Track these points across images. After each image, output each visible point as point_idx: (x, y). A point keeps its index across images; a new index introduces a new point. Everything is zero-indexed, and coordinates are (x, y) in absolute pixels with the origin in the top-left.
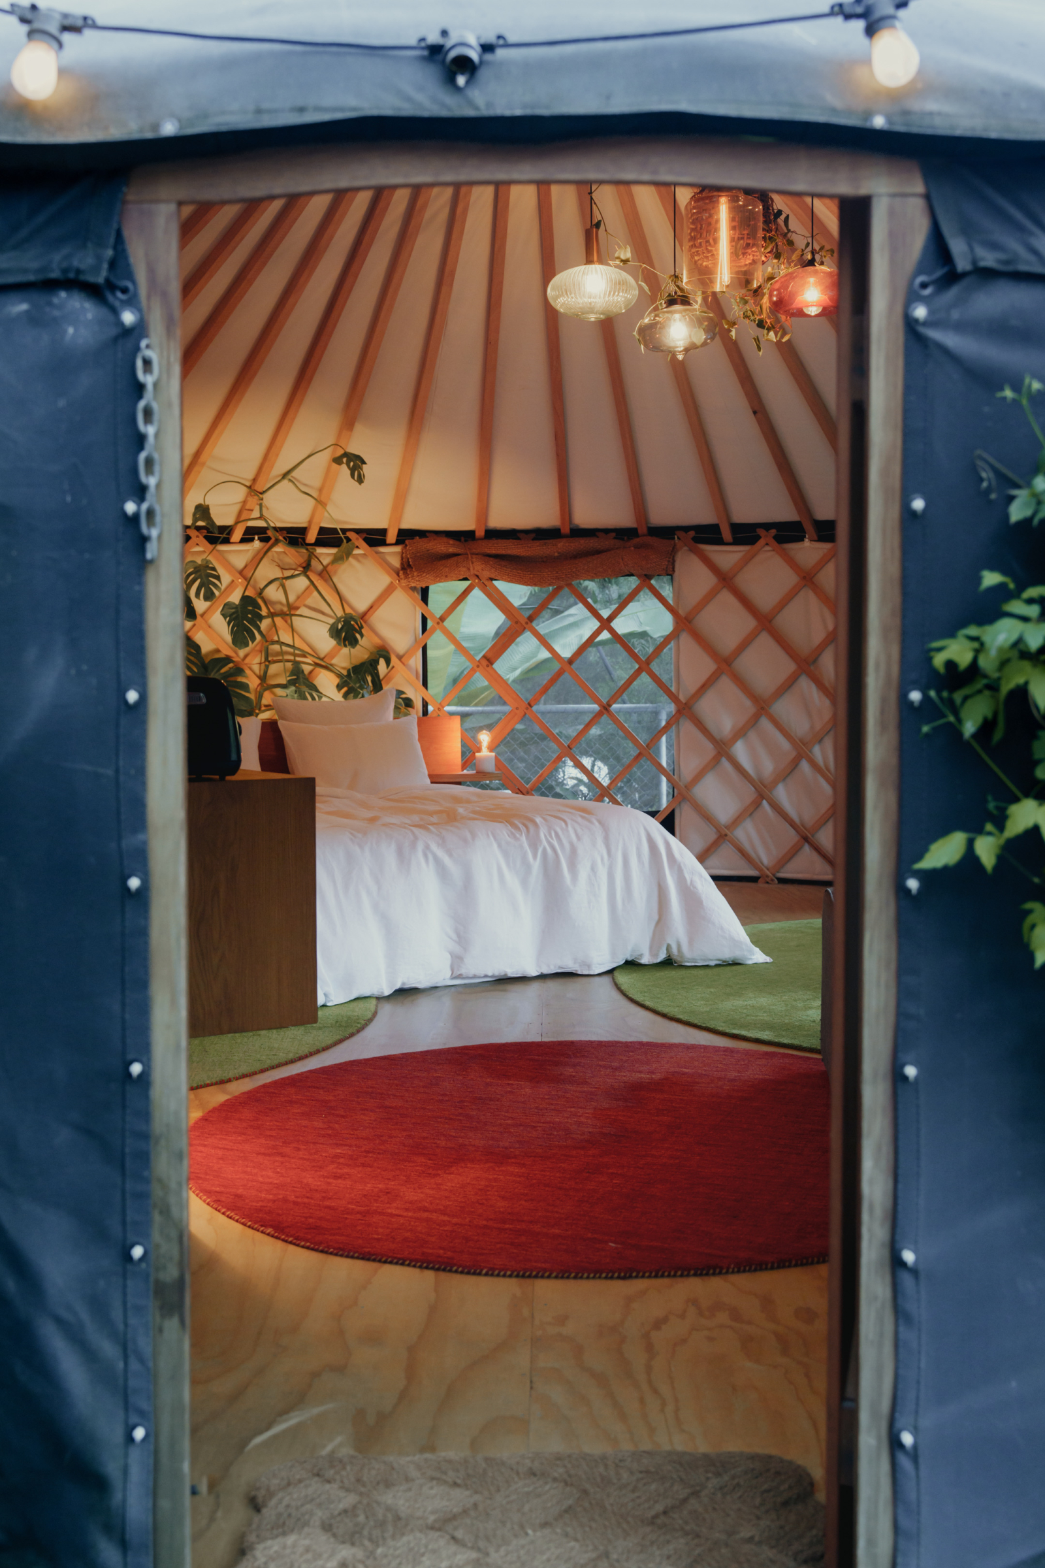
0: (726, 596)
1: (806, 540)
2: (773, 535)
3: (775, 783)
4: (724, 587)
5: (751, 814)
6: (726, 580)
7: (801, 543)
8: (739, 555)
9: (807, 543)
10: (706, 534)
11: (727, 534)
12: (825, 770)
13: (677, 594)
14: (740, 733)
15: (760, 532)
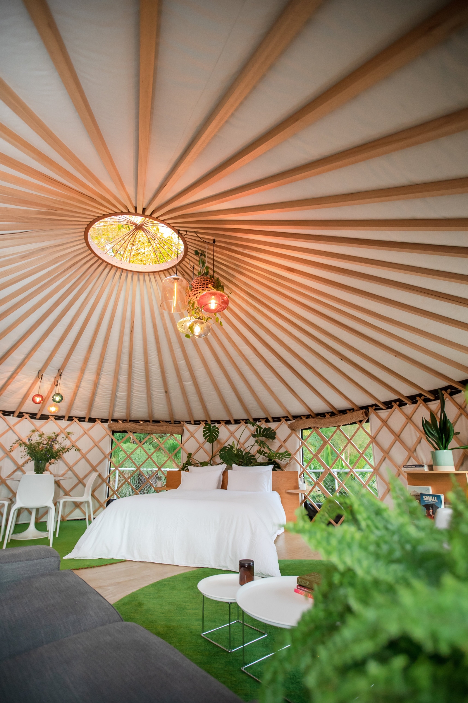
0: (385, 428)
4: (384, 425)
6: (384, 423)
7: (406, 406)
8: (388, 413)
9: (408, 405)
13: (371, 429)
15: (393, 404)
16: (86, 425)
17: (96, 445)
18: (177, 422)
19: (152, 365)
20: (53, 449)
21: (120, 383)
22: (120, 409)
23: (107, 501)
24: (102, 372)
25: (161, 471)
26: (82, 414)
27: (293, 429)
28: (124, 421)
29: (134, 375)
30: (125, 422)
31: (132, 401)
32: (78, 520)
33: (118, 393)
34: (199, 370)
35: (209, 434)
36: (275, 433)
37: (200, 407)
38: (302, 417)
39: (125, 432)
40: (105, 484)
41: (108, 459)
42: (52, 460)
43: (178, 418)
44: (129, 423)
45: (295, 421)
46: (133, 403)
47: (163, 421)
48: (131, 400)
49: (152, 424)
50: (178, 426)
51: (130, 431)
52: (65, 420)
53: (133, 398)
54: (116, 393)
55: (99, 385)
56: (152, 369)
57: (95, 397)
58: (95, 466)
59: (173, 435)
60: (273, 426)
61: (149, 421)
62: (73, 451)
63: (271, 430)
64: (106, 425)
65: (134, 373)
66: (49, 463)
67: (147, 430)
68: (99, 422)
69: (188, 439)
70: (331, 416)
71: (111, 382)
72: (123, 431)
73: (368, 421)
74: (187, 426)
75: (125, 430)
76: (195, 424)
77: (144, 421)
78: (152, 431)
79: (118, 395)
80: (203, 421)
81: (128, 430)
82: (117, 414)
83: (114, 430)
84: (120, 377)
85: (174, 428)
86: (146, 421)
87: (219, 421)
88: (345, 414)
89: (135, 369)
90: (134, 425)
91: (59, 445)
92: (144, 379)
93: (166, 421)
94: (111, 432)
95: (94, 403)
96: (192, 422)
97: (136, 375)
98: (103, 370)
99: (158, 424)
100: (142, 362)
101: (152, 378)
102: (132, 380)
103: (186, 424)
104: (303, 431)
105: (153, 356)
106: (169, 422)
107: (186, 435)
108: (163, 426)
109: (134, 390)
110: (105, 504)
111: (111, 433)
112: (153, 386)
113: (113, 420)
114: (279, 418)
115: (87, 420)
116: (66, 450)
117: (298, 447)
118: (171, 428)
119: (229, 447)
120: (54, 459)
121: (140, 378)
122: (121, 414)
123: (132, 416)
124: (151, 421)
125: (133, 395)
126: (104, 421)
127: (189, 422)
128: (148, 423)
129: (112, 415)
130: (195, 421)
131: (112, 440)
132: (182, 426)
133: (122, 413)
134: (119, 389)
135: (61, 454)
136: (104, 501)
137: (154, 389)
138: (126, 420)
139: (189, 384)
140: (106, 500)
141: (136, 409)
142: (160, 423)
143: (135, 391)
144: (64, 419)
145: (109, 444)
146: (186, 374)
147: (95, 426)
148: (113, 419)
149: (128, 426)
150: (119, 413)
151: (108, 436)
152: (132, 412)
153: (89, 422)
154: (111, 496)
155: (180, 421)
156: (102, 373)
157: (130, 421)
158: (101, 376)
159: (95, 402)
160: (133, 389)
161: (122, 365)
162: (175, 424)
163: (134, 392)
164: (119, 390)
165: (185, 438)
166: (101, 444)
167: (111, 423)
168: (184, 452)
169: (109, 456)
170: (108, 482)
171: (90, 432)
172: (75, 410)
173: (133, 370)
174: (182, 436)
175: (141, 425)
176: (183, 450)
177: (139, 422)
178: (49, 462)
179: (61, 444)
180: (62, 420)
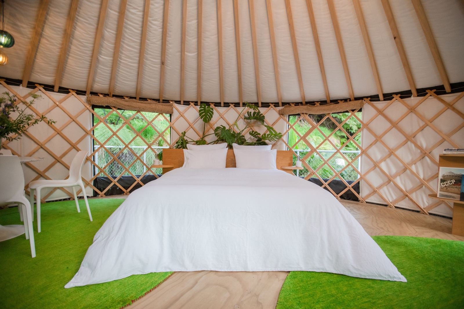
0: (380, 117)
1: (412, 97)
2: (399, 96)
3: (395, 176)
4: (380, 114)
5: (386, 185)
6: (381, 112)
7: (410, 98)
8: (386, 104)
9: (412, 98)
10: (374, 98)
11: (381, 97)
12: (416, 174)
13: (363, 117)
14: (384, 159)
15: (394, 96)
16: (57, 96)
17: (74, 121)
18: (166, 101)
19: (153, 20)
20: (8, 117)
21: (105, 42)
22: (102, 79)
23: (94, 179)
24: (78, 16)
25: (152, 149)
26: (49, 80)
27: (281, 114)
28: (105, 95)
29: (126, 32)
30: (107, 96)
31: (119, 71)
32: (60, 200)
33: (100, 57)
34: (210, 38)
35: (204, 114)
36: (264, 117)
37: (195, 86)
38: (291, 104)
39: (108, 107)
40: (90, 162)
41: (90, 136)
42: (12, 135)
43: (167, 97)
44: (112, 98)
45: (285, 107)
46: (120, 73)
47: (150, 99)
48: (117, 68)
49: (138, 101)
50: (167, 105)
51: (115, 107)
52: (23, 86)
53: (121, 66)
54: (98, 56)
55: (73, 38)
56: (151, 27)
57: (68, 58)
58: (75, 143)
59: (162, 114)
60: (262, 110)
61: (135, 98)
62: (42, 124)
63: (260, 114)
64: (84, 98)
65: (126, 28)
66: (6, 139)
67: (134, 107)
68: (74, 93)
69: (177, 119)
70: (320, 104)
71: (91, 37)
72: (106, 106)
73: (360, 110)
74: (176, 105)
75: (109, 105)
76: (184, 104)
77: (129, 98)
78: (140, 108)
79: (100, 59)
80: (192, 102)
81: (112, 105)
82: (98, 85)
83: (95, 104)
84: (105, 31)
85: (164, 107)
86: (131, 98)
87: (209, 103)
88: (336, 103)
89: (129, 22)
90: (119, 100)
91: (21, 112)
92: (138, 40)
93: (154, 100)
94: (91, 106)
95: (67, 67)
96: (182, 102)
97: (129, 31)
98: (79, 13)
99: (146, 102)
100: (140, 11)
101: (149, 40)
102: (122, 40)
103: (175, 104)
104: (290, 116)
105: (157, 5)
106: (158, 100)
107: (176, 115)
108: (151, 104)
109: (123, 55)
110: (91, 182)
111: (91, 108)
112: (149, 52)
113: (92, 93)
114: (268, 103)
115: (56, 89)
116: (33, 121)
117: (285, 131)
118: (160, 106)
119: (222, 127)
120: (14, 133)
121: (133, 38)
122: (103, 86)
123: (116, 90)
124: (138, 98)
125: (121, 62)
126: (80, 92)
127: (178, 102)
128: (134, 100)
129: (92, 87)
130: (184, 102)
131: (93, 115)
132: (172, 105)
133: (104, 84)
134: (102, 50)
135: (26, 126)
136: (90, 179)
137: (148, 56)
138: (108, 95)
139: (191, 56)
140: (92, 178)
141: (122, 81)
142: (147, 101)
143: (124, 57)
144: (21, 85)
145: (90, 119)
146: (192, 41)
147: (69, 98)
148: (92, 91)
149: (111, 100)
150: (100, 85)
151: (87, 111)
152: (118, 85)
153: (59, 92)
154: (99, 174)
155: (168, 101)
156: (77, 18)
157: (114, 96)
158: (76, 24)
159: (67, 65)
160: (122, 53)
161: (110, 10)
162: (163, 103)
163: (122, 57)
164: (103, 52)
165: (174, 117)
166: (79, 120)
167: (90, 96)
168: (174, 131)
169: (91, 132)
170: (93, 160)
171: (63, 105)
172: (39, 74)
173: (126, 23)
174: (171, 115)
175: (126, 101)
176: (173, 128)
177: (124, 98)
178: (6, 137)
179: (23, 112)
180: (19, 85)
